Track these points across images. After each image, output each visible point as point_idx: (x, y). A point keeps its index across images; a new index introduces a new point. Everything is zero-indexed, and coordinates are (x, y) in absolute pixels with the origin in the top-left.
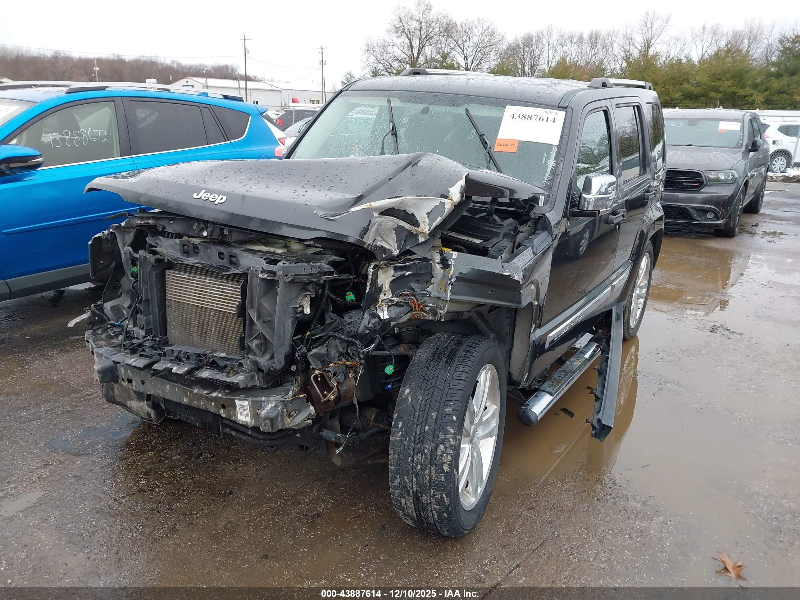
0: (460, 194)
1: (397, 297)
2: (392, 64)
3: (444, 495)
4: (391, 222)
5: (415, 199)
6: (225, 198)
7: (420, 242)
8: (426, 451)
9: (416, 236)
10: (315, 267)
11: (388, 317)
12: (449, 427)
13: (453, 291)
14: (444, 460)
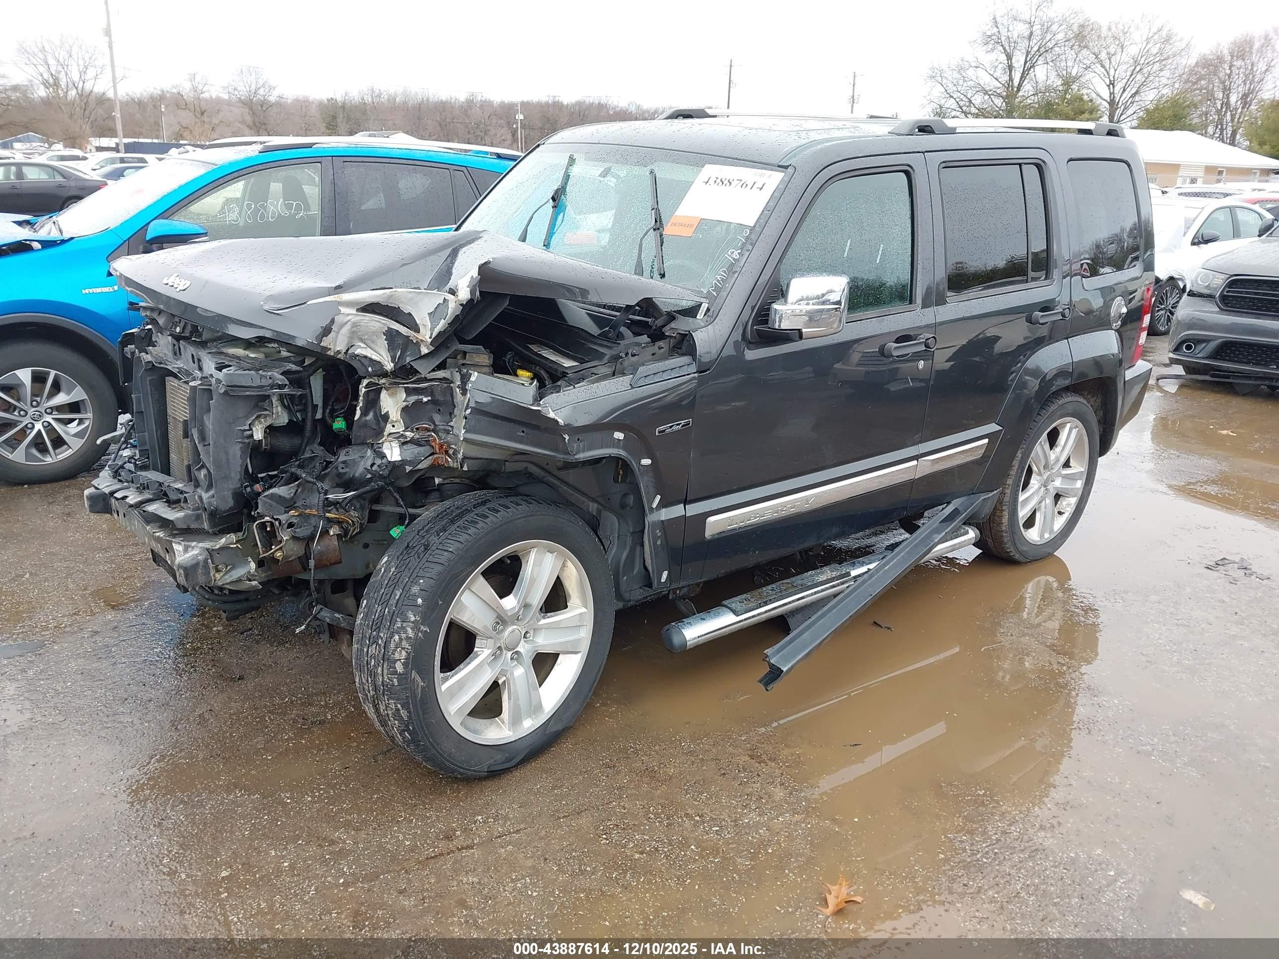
0: (468, 289)
1: (412, 431)
2: (972, 99)
3: (399, 706)
4: (378, 323)
5: (410, 292)
6: (188, 283)
7: (423, 354)
8: (380, 642)
9: (418, 345)
10: (266, 377)
11: (400, 459)
12: (410, 612)
13: (467, 427)
14: (397, 656)
